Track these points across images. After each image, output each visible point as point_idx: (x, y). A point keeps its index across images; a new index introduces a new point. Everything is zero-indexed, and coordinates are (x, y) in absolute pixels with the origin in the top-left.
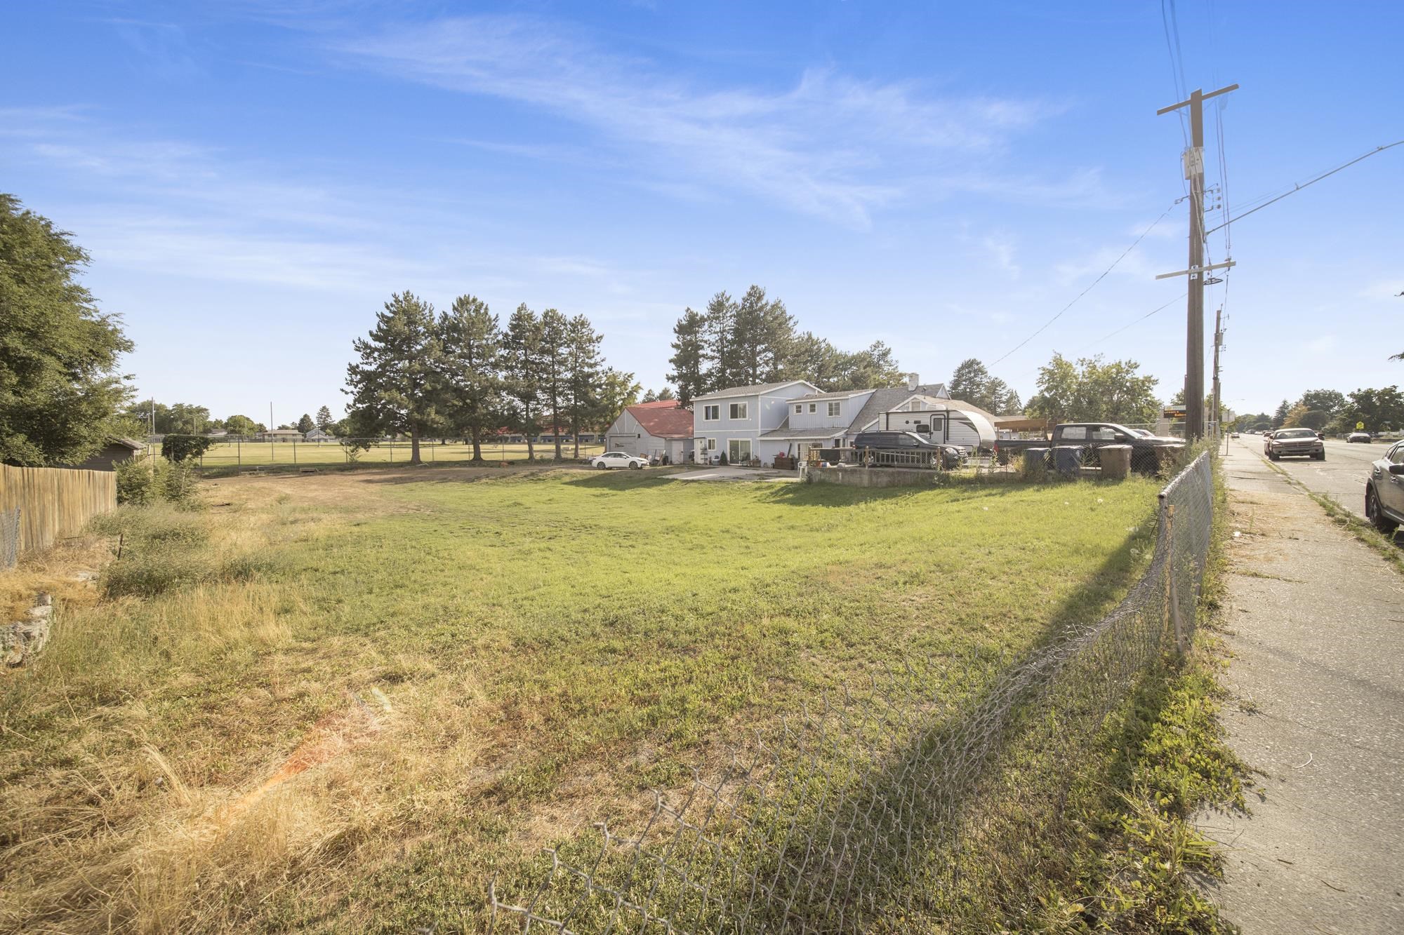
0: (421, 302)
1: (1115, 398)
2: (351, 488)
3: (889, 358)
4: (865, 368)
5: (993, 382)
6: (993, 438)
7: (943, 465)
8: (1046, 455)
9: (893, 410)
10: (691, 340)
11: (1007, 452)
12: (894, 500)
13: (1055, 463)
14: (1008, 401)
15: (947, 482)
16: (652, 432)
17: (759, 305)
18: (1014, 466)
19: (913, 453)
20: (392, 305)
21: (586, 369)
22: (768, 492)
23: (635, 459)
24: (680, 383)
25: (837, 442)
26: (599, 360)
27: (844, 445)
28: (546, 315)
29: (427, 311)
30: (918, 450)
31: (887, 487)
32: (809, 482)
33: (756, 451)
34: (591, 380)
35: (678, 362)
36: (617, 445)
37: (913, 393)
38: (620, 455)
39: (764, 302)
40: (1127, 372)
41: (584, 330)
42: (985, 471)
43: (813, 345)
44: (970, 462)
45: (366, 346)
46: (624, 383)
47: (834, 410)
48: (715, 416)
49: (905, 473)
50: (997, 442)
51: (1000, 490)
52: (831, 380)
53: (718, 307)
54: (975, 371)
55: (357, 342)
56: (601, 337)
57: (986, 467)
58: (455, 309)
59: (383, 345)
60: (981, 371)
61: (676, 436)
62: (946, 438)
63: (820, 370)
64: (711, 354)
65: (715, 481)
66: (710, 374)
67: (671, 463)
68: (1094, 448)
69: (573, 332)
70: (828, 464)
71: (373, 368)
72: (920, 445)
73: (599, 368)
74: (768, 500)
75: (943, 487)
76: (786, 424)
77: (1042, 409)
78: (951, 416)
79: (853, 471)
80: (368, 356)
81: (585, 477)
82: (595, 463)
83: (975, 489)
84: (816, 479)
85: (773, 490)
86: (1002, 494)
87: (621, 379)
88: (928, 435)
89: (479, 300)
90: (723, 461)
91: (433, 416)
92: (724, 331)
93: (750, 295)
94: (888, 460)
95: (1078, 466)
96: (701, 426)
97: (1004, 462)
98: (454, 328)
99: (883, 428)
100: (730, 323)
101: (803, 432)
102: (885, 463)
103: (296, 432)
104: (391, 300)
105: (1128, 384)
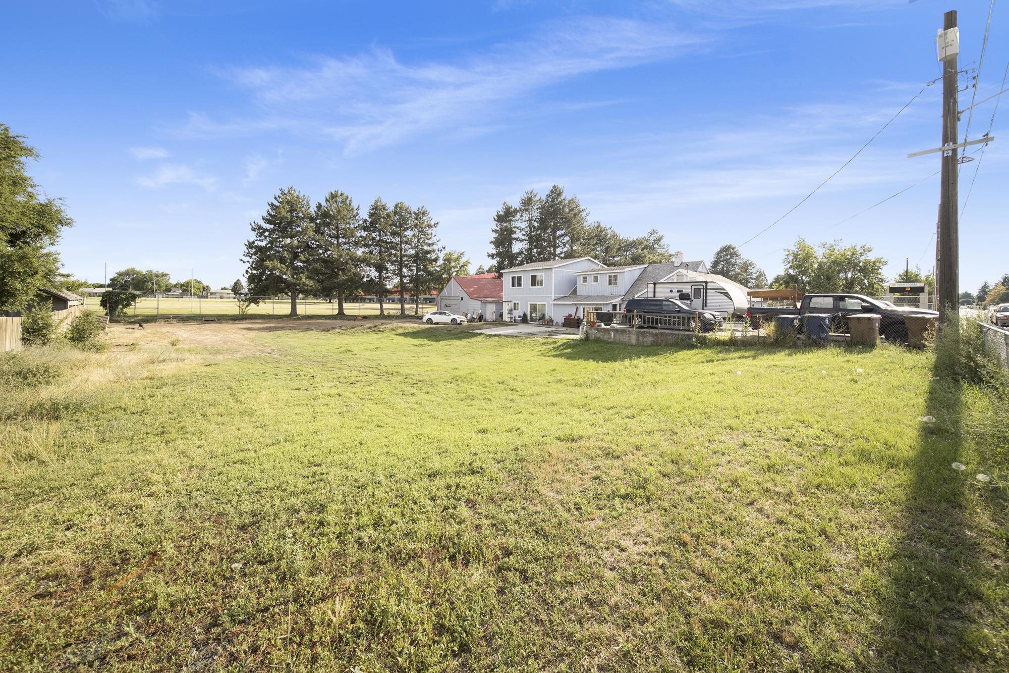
0: (301, 196)
1: (849, 275)
2: (234, 334)
3: (662, 242)
4: (642, 250)
5: (745, 263)
6: (746, 306)
7: (701, 329)
8: (796, 322)
9: (662, 281)
10: (507, 227)
11: (759, 318)
12: (655, 358)
13: (805, 329)
14: (757, 279)
15: (703, 343)
16: (471, 296)
17: (559, 200)
18: (766, 330)
19: (674, 317)
20: (279, 197)
21: (426, 248)
22: (551, 347)
23: (456, 317)
24: (498, 259)
25: (614, 306)
26: (435, 241)
27: (620, 310)
28: (396, 207)
29: (305, 202)
30: (681, 315)
31: (652, 345)
32: (587, 339)
33: (550, 313)
34: (428, 256)
35: (497, 243)
36: (446, 306)
37: (678, 267)
38: (445, 313)
39: (562, 198)
40: (861, 254)
41: (424, 218)
42: (738, 335)
43: (601, 231)
44: (725, 326)
45: (260, 227)
46: (457, 259)
47: (613, 280)
48: (519, 285)
49: (667, 334)
50: (749, 309)
51: (753, 353)
52: (616, 259)
53: (528, 202)
54: (731, 254)
55: (253, 224)
56: (437, 223)
57: (740, 331)
58: (327, 200)
59: (272, 226)
60: (734, 254)
61: (490, 300)
62: (705, 304)
63: (607, 250)
64: (522, 237)
65: (512, 336)
66: (521, 253)
67: (485, 320)
68: (844, 316)
69: (416, 219)
70: (603, 325)
71: (263, 244)
72: (681, 311)
73: (435, 247)
74: (550, 354)
75: (700, 348)
76: (575, 291)
77: (787, 283)
78: (709, 286)
79: (623, 331)
80: (261, 234)
81: (415, 330)
82: (425, 319)
83: (728, 351)
84: (592, 337)
85: (556, 345)
86: (754, 357)
87: (455, 256)
88: (689, 302)
89: (345, 195)
90: (524, 320)
91: (304, 280)
92: (532, 220)
93: (552, 192)
94: (652, 322)
95: (827, 333)
96: (508, 292)
97: (756, 326)
98: (326, 215)
99: (650, 295)
100: (536, 214)
101: (587, 298)
102: (650, 325)
103: (230, 292)
104: (279, 193)
105: (861, 264)
